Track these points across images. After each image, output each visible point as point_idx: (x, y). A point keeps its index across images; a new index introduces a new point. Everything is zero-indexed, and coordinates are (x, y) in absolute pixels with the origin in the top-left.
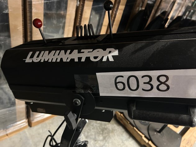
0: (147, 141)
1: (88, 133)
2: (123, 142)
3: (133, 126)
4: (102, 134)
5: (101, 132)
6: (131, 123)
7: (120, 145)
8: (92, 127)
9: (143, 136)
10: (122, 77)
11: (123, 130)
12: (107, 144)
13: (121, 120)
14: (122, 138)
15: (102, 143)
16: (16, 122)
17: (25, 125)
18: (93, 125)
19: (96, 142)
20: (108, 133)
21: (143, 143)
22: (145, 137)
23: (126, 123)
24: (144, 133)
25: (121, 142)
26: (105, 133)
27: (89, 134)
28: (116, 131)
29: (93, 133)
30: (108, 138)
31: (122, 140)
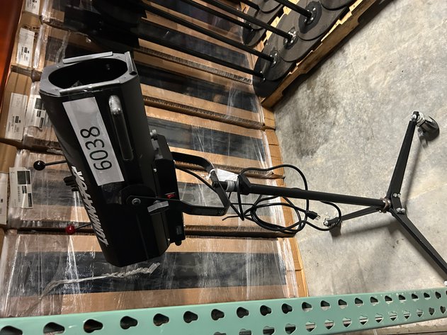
0: (349, 15)
1: (320, 136)
2: (347, 67)
3: (319, 42)
4: (327, 108)
5: (324, 110)
6: (314, 47)
7: (350, 74)
8: (313, 127)
9: (339, 22)
10: (94, 165)
11: (329, 62)
12: (344, 103)
13: (309, 65)
14: (340, 67)
15: (341, 112)
16: (277, 255)
17: (289, 243)
18: (311, 125)
19: (337, 124)
20: (327, 95)
21: (355, 23)
22: (341, 17)
23: (314, 56)
24: (333, 20)
25: (346, 71)
26: (327, 102)
27: (322, 134)
28: (327, 79)
29: (323, 126)
30: (335, 98)
31: (343, 68)
